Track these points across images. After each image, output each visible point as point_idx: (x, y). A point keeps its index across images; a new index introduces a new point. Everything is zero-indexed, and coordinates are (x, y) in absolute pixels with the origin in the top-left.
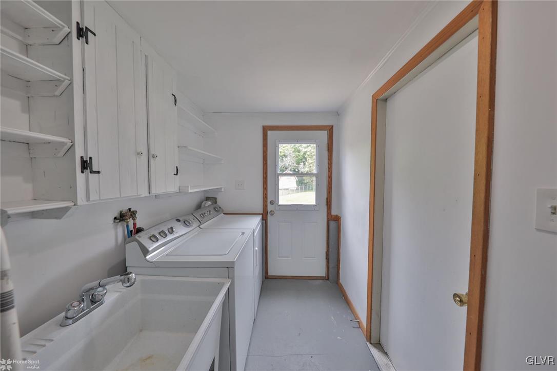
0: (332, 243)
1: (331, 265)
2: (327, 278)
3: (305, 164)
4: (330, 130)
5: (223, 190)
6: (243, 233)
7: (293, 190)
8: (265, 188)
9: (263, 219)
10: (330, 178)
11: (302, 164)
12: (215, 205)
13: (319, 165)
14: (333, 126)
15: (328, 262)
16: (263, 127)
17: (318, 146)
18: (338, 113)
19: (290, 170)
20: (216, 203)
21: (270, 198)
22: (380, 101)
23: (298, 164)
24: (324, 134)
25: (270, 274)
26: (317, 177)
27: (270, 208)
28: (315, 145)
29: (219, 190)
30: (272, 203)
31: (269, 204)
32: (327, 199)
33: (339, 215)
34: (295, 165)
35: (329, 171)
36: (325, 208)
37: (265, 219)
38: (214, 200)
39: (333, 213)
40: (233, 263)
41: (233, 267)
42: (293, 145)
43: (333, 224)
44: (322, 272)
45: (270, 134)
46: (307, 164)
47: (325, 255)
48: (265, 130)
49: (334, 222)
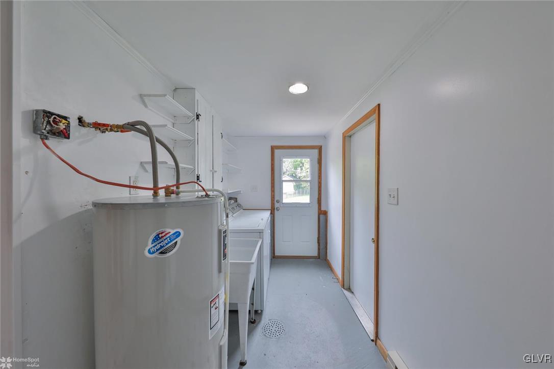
0: (322, 230)
1: (321, 247)
2: (319, 257)
3: (302, 169)
4: (320, 148)
5: (242, 192)
6: (262, 219)
7: (291, 194)
8: (273, 191)
9: (271, 213)
10: (320, 183)
11: (300, 169)
12: (236, 203)
13: (312, 174)
14: (321, 146)
15: (319, 245)
16: (271, 146)
17: (311, 160)
18: (325, 137)
19: (288, 175)
20: (237, 202)
21: (276, 198)
22: (347, 137)
23: (296, 168)
24: (316, 151)
25: (276, 254)
26: (310, 183)
27: (277, 205)
28: (309, 160)
29: (239, 193)
30: (278, 202)
31: (276, 203)
32: (318, 198)
33: (326, 210)
34: (292, 170)
35: (319, 179)
36: (316, 206)
37: (272, 213)
38: (236, 200)
39: (323, 209)
40: (263, 230)
41: (263, 232)
42: (293, 160)
43: (322, 217)
44: (315, 254)
45: (277, 152)
46: (304, 169)
47: (317, 240)
48: (273, 149)
49: (323, 215)
